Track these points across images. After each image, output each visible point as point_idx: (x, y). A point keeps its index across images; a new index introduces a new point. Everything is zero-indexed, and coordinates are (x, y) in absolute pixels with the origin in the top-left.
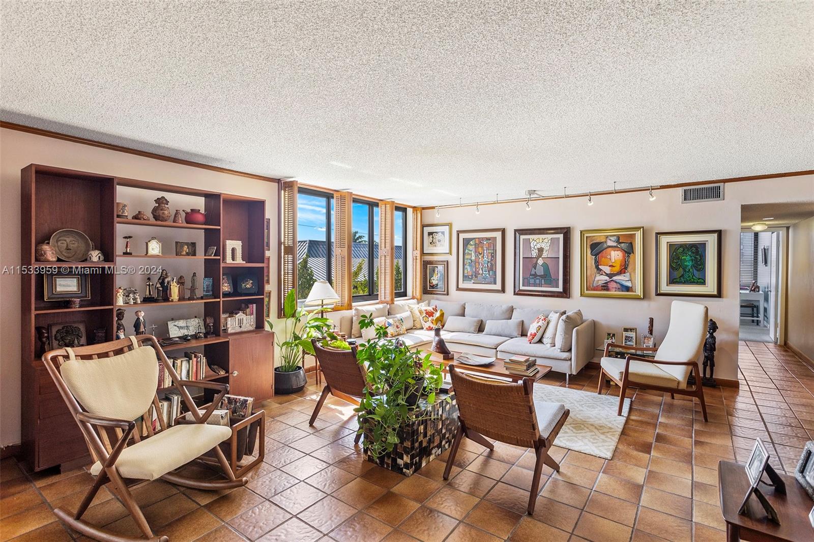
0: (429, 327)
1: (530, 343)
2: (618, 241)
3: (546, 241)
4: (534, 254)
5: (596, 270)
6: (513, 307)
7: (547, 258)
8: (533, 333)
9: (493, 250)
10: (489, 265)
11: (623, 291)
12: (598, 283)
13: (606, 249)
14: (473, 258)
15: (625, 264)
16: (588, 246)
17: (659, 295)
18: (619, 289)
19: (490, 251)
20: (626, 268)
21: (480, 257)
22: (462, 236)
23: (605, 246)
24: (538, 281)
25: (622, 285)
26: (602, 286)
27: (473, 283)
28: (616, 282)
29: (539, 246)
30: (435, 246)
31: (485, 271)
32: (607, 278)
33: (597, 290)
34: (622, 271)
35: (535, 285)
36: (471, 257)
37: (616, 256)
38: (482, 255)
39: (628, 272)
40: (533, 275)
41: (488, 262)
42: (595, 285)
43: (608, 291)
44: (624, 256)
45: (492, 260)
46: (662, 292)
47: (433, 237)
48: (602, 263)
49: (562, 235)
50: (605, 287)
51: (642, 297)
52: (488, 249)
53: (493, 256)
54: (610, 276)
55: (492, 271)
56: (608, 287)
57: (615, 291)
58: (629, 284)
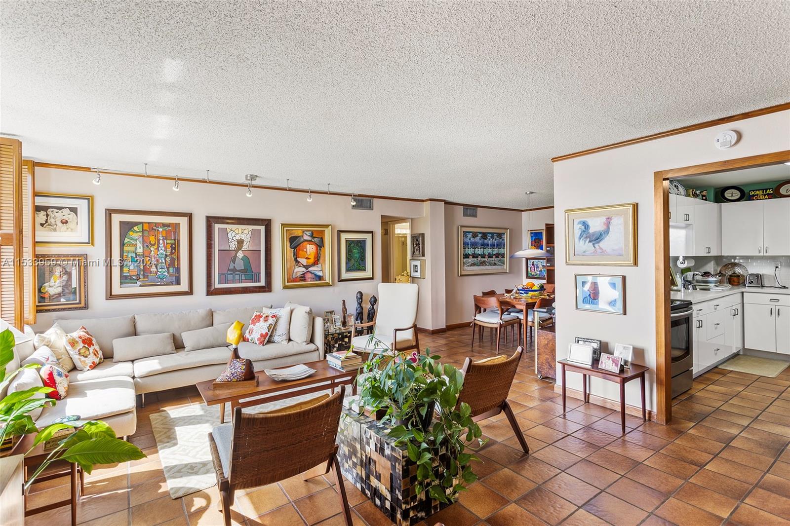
0: (93, 363)
1: (263, 345)
2: (312, 236)
3: (246, 232)
4: (233, 246)
5: (295, 262)
6: (211, 310)
7: (248, 250)
8: (264, 333)
9: (175, 240)
10: (168, 259)
11: (316, 280)
12: (297, 274)
13: (302, 242)
14: (140, 250)
15: (317, 256)
16: (288, 240)
17: (340, 281)
18: (313, 278)
19: (169, 242)
20: (318, 260)
21: (152, 249)
22: (117, 219)
23: (302, 240)
24: (237, 277)
25: (316, 275)
26: (300, 277)
27: (141, 286)
28: (311, 273)
29: (238, 237)
30: (55, 230)
31: (162, 268)
32: (304, 269)
33: (296, 282)
34: (316, 263)
35: (233, 282)
36: (136, 249)
37: (311, 249)
38: (156, 247)
39: (320, 263)
40: (232, 270)
41: (166, 256)
42: (294, 277)
43: (305, 281)
44: (317, 249)
45: (172, 253)
46: (343, 278)
47: (47, 215)
48: (300, 256)
49: (264, 226)
50: (303, 278)
51: (331, 284)
52: (165, 238)
53: (175, 247)
54: (306, 267)
55: (174, 267)
56: (305, 277)
57: (311, 281)
58: (320, 274)
